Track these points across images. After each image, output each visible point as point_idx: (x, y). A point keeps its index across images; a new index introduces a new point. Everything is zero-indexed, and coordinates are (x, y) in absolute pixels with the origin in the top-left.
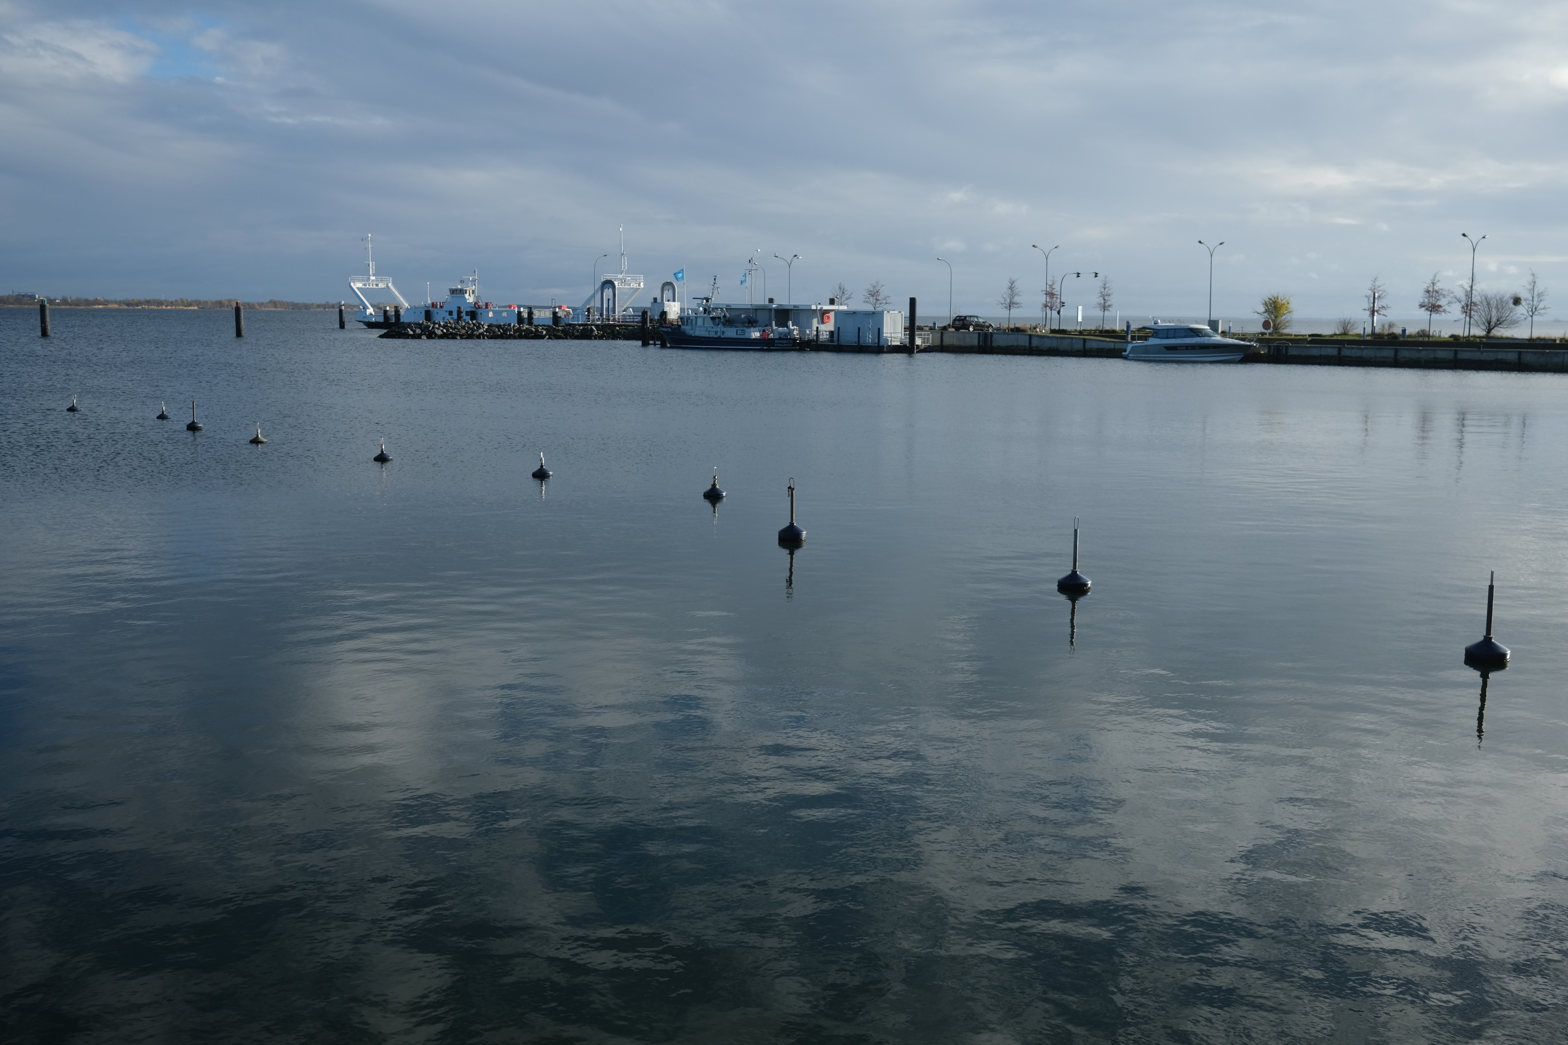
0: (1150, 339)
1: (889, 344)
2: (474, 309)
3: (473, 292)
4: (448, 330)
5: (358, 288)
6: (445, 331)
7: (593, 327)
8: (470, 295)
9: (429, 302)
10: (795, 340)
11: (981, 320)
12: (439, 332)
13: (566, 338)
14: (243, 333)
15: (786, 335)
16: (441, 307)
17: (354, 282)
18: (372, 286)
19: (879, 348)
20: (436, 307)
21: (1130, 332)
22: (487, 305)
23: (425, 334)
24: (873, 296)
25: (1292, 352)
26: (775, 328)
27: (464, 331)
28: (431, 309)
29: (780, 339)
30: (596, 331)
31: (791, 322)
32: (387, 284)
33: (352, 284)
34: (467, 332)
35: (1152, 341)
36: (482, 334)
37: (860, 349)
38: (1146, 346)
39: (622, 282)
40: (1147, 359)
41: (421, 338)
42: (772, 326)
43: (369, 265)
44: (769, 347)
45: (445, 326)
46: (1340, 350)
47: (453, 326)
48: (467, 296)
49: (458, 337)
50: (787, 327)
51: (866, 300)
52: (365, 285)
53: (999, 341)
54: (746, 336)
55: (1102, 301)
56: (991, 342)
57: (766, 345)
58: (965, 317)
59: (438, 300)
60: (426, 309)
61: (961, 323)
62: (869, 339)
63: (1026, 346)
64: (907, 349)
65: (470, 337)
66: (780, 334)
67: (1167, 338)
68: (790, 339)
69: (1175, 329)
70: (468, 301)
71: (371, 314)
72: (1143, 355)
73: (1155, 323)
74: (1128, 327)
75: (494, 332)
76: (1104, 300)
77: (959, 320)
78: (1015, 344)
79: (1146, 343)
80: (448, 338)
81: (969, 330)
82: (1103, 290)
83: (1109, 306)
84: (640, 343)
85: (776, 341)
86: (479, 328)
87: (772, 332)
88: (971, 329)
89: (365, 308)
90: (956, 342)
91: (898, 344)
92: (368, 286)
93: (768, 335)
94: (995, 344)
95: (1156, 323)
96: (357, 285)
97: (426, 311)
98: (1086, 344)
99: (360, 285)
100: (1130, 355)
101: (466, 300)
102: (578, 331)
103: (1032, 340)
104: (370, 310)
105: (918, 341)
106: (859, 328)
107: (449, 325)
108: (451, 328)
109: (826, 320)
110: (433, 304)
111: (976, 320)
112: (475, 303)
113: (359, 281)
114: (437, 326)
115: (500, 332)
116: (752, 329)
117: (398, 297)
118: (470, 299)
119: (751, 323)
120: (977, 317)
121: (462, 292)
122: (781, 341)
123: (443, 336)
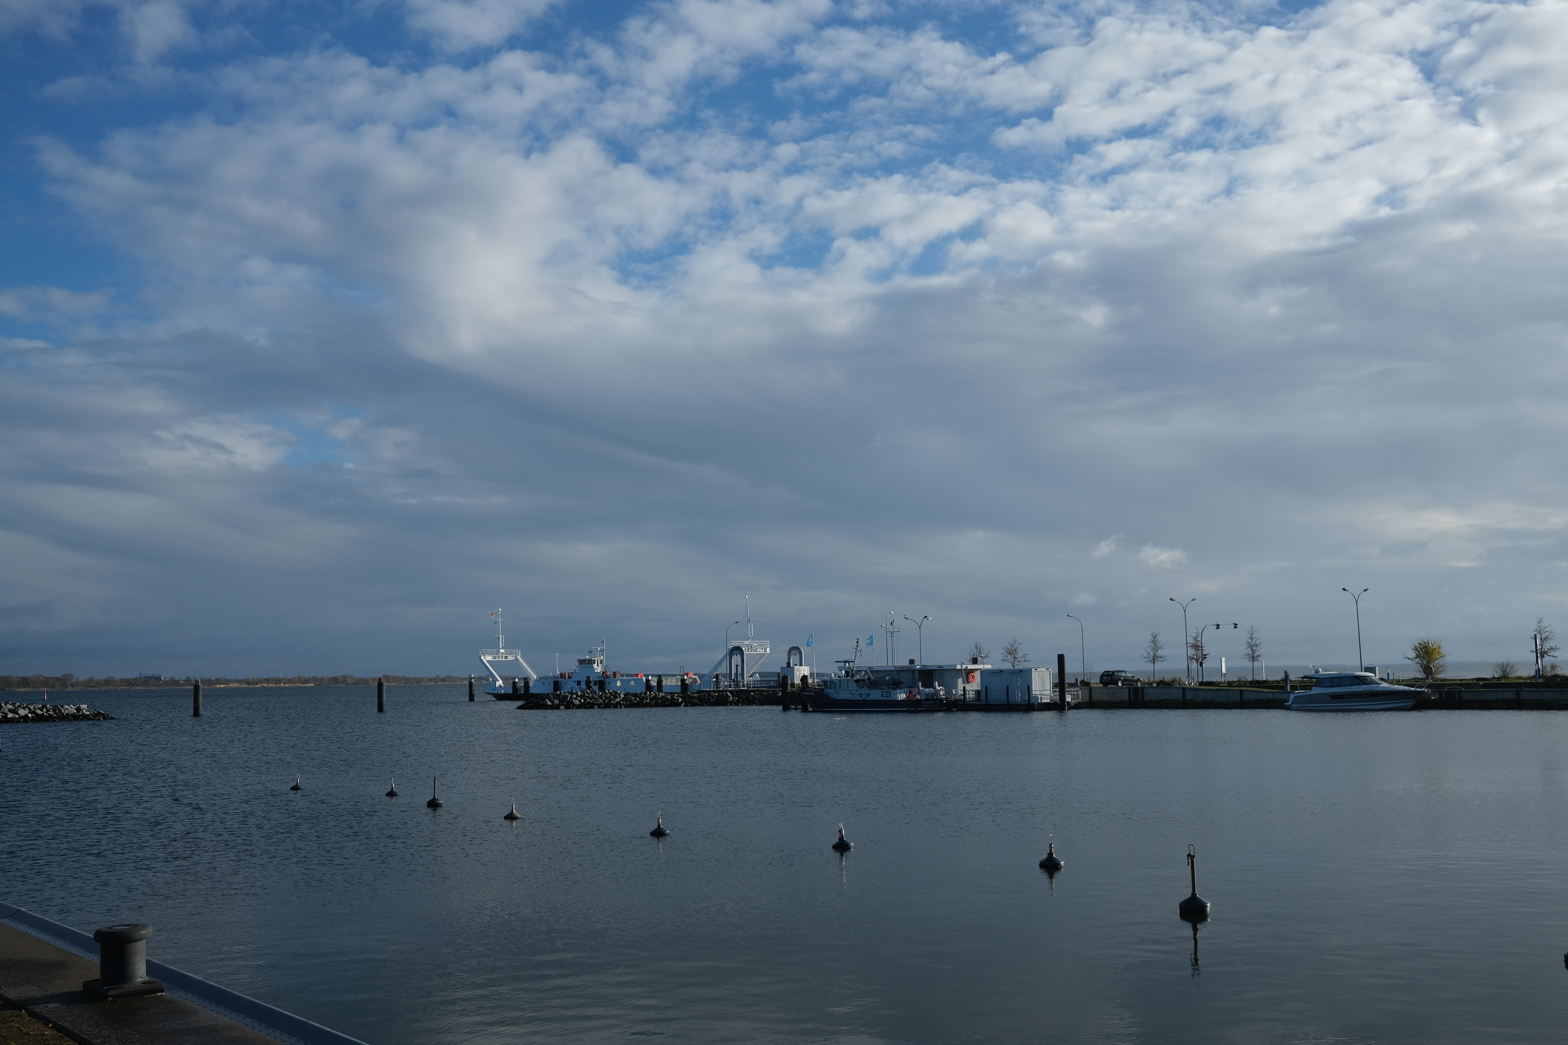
0: (1313, 688)
1: (1040, 701)
2: (602, 679)
3: (601, 662)
4: (585, 700)
5: (487, 661)
6: (582, 700)
7: (728, 693)
8: (598, 665)
9: (558, 673)
10: (942, 700)
11: (1129, 675)
12: (577, 702)
13: (702, 705)
14: (385, 708)
15: (932, 695)
16: (570, 677)
17: (484, 655)
18: (502, 658)
19: (1030, 706)
20: (565, 678)
21: (1288, 682)
22: (615, 674)
23: (563, 704)
24: (1010, 654)
25: (1466, 697)
26: (921, 688)
27: (601, 701)
28: (559, 680)
29: (927, 699)
30: (731, 697)
31: (937, 682)
32: (516, 657)
33: (482, 658)
34: (604, 701)
35: (1316, 690)
36: (619, 703)
37: (1009, 707)
38: (1310, 695)
39: (749, 648)
40: (1312, 708)
41: (559, 709)
42: (918, 687)
43: (499, 638)
44: (917, 708)
45: (582, 697)
46: (1518, 693)
47: (590, 696)
48: (595, 666)
49: (596, 707)
50: (934, 688)
51: (1004, 658)
52: (495, 658)
53: (1150, 695)
54: (892, 698)
55: (1250, 652)
56: (1143, 696)
57: (913, 707)
58: (1113, 672)
59: (566, 671)
60: (555, 680)
61: (1109, 678)
62: (1018, 697)
63: (1180, 700)
64: (1058, 706)
65: (607, 706)
66: (927, 694)
67: (1332, 686)
68: (937, 699)
69: (1339, 677)
70: (596, 671)
71: (501, 686)
72: (1306, 705)
73: (1315, 672)
74: (1287, 676)
75: (631, 701)
76: (1252, 650)
77: (1107, 676)
78: (1168, 698)
79: (1309, 692)
80: (586, 708)
81: (1118, 685)
82: (1250, 641)
83: (1258, 656)
84: (781, 708)
85: (923, 702)
86: (615, 697)
87: (919, 693)
88: (1120, 684)
89: (495, 680)
90: (1105, 698)
91: (1049, 701)
92: (497, 659)
93: (915, 696)
94: (1146, 699)
95: (1317, 672)
96: (487, 658)
97: (554, 681)
98: (1243, 695)
99: (490, 658)
100: (1293, 705)
101: (594, 670)
102: (713, 697)
103: (1186, 693)
104: (500, 683)
105: (1068, 698)
106: (1008, 687)
107: (586, 694)
108: (588, 697)
109: (971, 679)
110: (561, 674)
111: (1124, 674)
112: (603, 673)
113: (489, 654)
114: (575, 696)
115: (637, 700)
116: (898, 691)
117: (526, 669)
118: (598, 669)
119: (897, 684)
120: (1125, 672)
121: (591, 662)
122: (929, 702)
123: (581, 706)
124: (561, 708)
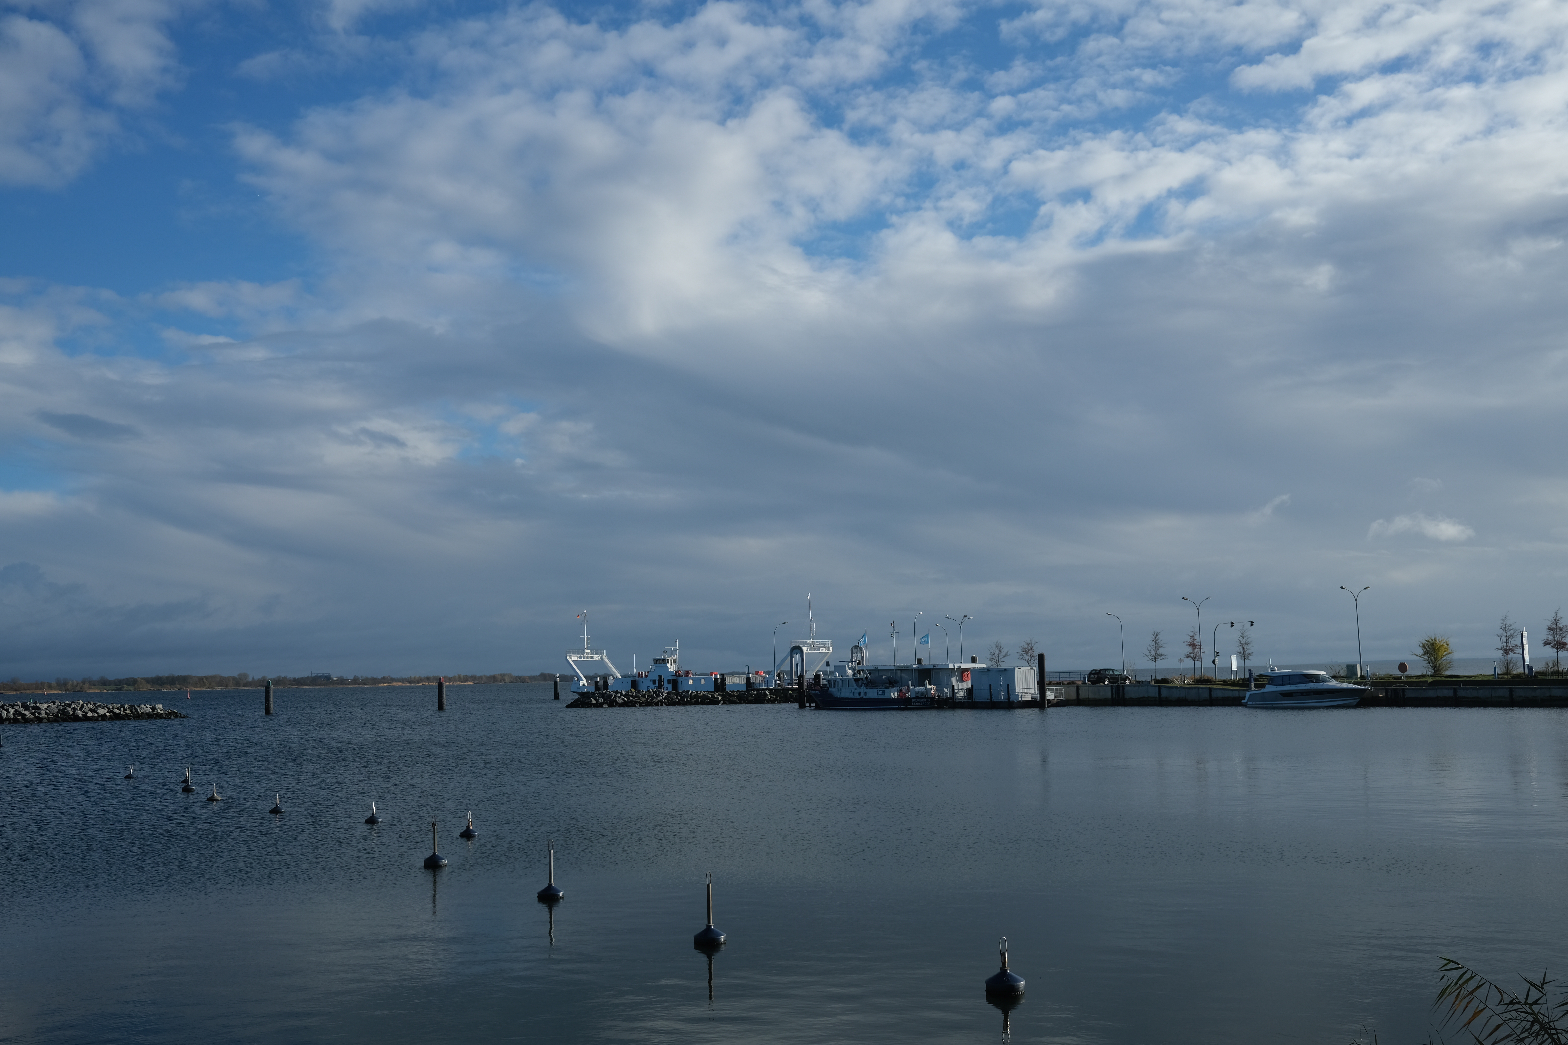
0: (1267, 686)
1: (1020, 699)
2: (675, 678)
3: (675, 661)
4: (628, 699)
5: (573, 661)
6: (626, 699)
7: (767, 692)
8: (671, 664)
9: (636, 672)
10: (932, 698)
11: (1117, 673)
12: (620, 701)
13: (740, 703)
14: (445, 707)
15: (922, 693)
16: (646, 676)
17: (570, 656)
18: (587, 658)
19: (1011, 704)
20: (642, 677)
21: (1252, 680)
22: (687, 673)
23: (607, 703)
24: (1027, 653)
25: (1410, 694)
26: (911, 687)
27: (644, 699)
28: (637, 678)
29: (917, 698)
30: (769, 696)
31: (927, 681)
32: (602, 656)
33: (568, 658)
34: (647, 699)
35: (1269, 688)
36: (661, 701)
37: (992, 705)
38: (1263, 693)
39: (811, 648)
40: (1265, 706)
41: (603, 707)
42: (908, 686)
43: (584, 639)
44: (907, 706)
45: (625, 695)
46: (1455, 691)
47: (634, 694)
48: (669, 665)
49: (638, 705)
50: (924, 685)
52: (580, 658)
53: (1131, 693)
54: (886, 696)
55: (1242, 650)
56: (1124, 694)
57: (904, 704)
58: (1100, 670)
59: (644, 670)
60: (632, 678)
61: (1097, 676)
62: (1001, 695)
63: (1156, 697)
64: (1039, 703)
65: (649, 704)
66: (917, 693)
67: (1283, 685)
68: (928, 697)
69: (1289, 675)
70: (670, 670)
71: (584, 685)
72: (1260, 703)
73: (1271, 671)
75: (672, 699)
76: (1244, 648)
77: (1093, 674)
78: (1146, 695)
79: (1263, 690)
80: (628, 706)
81: (1104, 683)
82: (1241, 639)
83: (1249, 654)
84: (796, 705)
85: (913, 700)
86: (658, 696)
87: (909, 690)
88: (1106, 682)
89: (579, 679)
90: (1091, 696)
91: (1030, 699)
92: (583, 659)
93: (905, 694)
94: (1127, 696)
95: (1272, 670)
96: (572, 658)
97: (632, 680)
98: (1212, 693)
99: (575, 658)
100: (1249, 703)
101: (668, 668)
102: (752, 696)
103: (1161, 691)
104: (584, 682)
105: (1050, 696)
106: (990, 685)
107: (630, 693)
108: (632, 696)
109: (965, 678)
110: (639, 673)
111: (1111, 673)
112: (676, 672)
113: (574, 654)
114: (619, 695)
115: (678, 698)
116: (890, 689)
117: (611, 668)
118: (672, 668)
119: (892, 683)
120: (1113, 670)
121: (665, 661)
122: (918, 700)
123: (624, 704)
124: (604, 706)
